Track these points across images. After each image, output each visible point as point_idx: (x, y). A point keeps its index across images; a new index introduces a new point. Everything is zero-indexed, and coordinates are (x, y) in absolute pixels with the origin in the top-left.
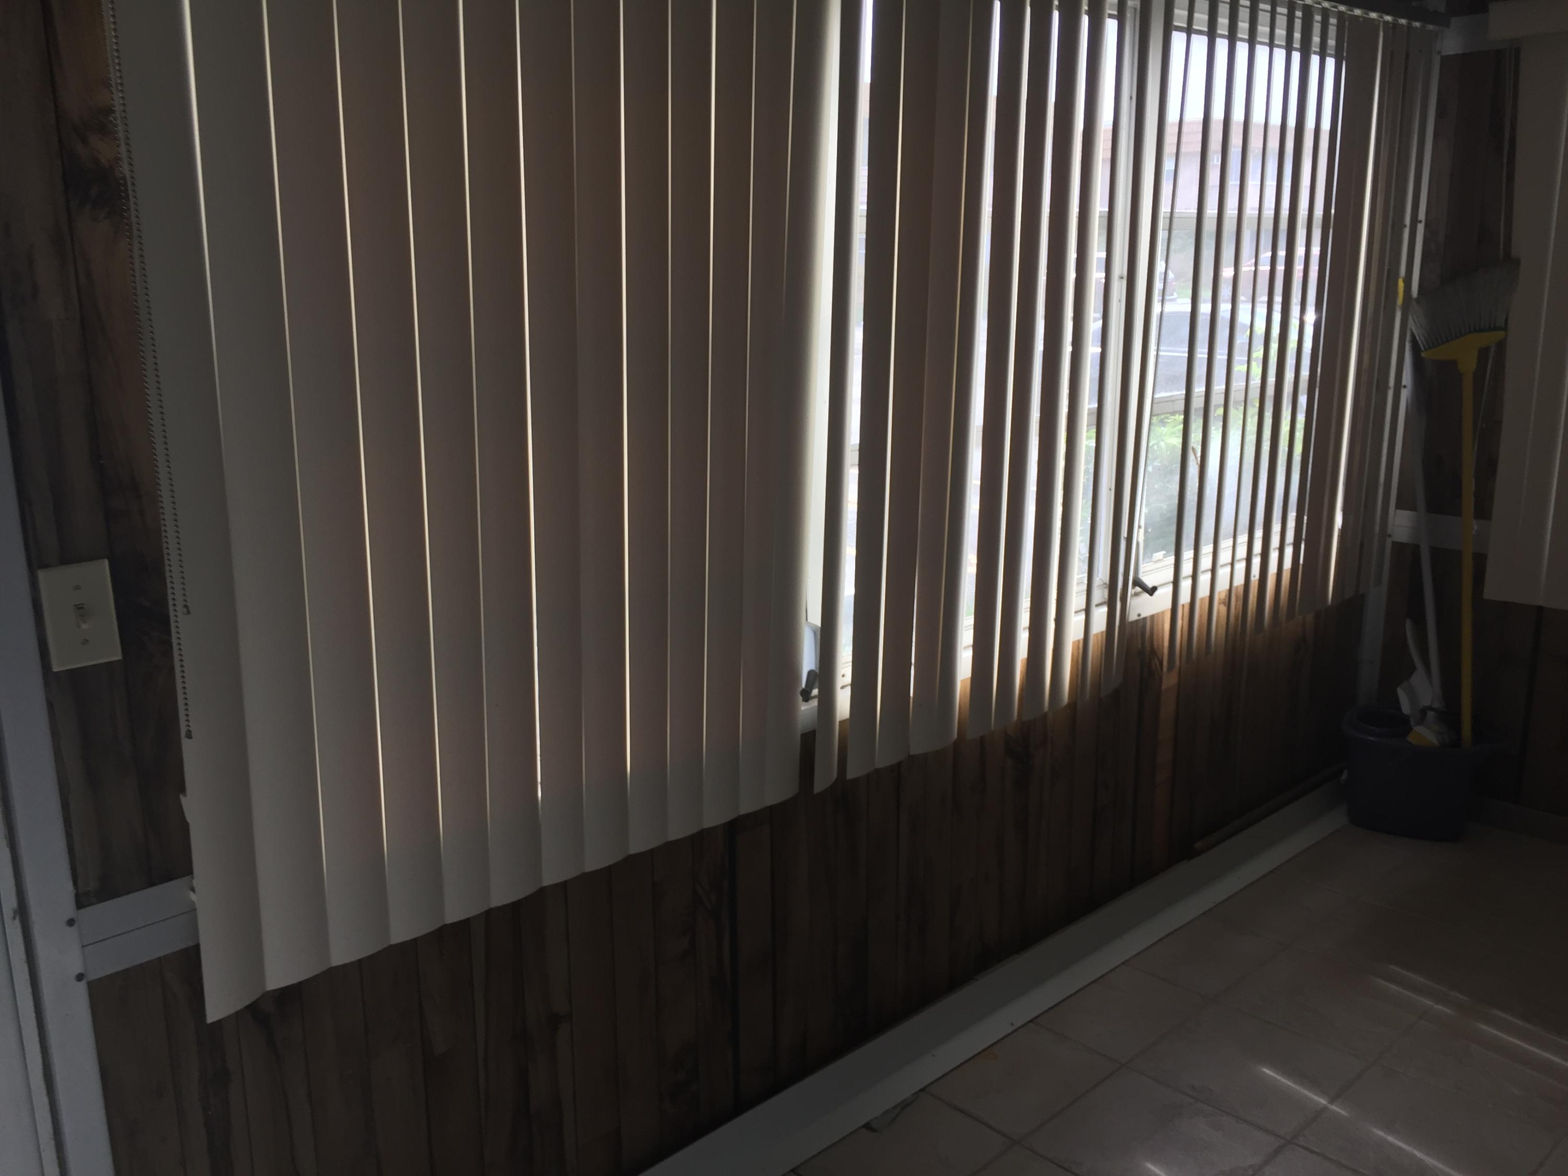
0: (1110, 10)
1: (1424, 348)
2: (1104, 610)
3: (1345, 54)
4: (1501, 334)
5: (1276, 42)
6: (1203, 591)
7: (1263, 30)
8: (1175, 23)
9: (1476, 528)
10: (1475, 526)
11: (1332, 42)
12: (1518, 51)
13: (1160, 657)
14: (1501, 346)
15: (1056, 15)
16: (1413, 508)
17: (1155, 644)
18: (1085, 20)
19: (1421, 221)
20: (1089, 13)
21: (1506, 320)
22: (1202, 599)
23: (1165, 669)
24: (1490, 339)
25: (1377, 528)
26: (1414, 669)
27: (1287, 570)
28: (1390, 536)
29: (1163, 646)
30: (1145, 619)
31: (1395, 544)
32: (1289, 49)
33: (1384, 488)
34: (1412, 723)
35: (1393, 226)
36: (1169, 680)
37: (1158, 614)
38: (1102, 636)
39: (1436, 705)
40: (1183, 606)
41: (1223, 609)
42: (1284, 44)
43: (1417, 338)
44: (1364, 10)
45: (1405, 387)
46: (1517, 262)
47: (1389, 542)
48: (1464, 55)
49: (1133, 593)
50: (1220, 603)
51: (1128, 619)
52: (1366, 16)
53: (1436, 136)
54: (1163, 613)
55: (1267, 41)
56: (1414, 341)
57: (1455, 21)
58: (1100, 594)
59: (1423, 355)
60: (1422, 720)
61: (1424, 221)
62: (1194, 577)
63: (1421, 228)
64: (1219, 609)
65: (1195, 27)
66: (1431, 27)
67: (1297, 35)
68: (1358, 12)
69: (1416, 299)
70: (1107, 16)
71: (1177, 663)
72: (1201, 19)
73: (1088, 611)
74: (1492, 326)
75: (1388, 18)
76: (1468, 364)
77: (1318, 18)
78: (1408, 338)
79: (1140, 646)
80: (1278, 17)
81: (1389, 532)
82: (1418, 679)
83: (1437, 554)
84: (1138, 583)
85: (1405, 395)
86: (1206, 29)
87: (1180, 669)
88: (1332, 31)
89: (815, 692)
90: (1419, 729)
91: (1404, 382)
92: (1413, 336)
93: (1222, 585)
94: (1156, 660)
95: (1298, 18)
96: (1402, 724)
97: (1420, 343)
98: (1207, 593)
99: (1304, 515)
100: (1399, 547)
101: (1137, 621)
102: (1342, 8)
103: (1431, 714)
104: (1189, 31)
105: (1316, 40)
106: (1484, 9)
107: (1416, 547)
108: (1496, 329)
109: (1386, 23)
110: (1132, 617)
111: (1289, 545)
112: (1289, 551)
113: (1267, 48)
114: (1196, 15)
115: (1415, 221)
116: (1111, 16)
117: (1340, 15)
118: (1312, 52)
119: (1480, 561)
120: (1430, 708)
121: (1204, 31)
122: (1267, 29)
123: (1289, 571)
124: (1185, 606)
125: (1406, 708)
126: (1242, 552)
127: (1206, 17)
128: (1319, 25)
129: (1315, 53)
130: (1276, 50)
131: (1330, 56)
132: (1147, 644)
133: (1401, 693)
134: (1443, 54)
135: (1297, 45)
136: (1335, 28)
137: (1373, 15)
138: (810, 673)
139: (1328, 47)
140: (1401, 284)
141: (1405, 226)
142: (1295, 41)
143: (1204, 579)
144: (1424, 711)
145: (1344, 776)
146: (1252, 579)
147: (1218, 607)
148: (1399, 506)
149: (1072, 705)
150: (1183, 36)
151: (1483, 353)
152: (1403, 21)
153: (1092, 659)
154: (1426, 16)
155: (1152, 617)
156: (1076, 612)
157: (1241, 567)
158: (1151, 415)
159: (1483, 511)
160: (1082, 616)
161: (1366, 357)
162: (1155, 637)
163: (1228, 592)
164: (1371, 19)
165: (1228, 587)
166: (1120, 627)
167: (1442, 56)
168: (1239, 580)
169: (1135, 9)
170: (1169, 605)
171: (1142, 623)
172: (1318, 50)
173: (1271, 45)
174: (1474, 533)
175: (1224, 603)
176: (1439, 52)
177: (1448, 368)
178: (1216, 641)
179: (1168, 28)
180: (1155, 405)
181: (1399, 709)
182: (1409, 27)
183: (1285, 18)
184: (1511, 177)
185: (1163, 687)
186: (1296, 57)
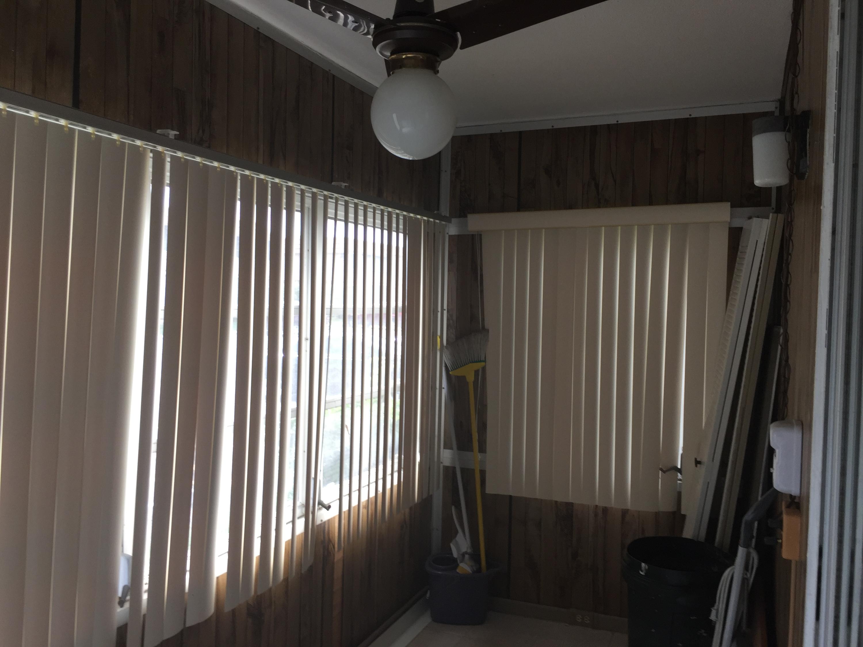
0: (297, 208)
1: (451, 370)
2: (303, 520)
3: (407, 232)
4: (483, 364)
5: (376, 226)
6: (355, 503)
7: (370, 220)
8: (329, 216)
9: (480, 457)
10: (479, 456)
11: (401, 227)
12: (481, 235)
13: (333, 542)
14: (484, 369)
15: (269, 209)
16: (451, 448)
17: (331, 535)
18: (284, 212)
19: (445, 310)
20: (287, 209)
21: (485, 358)
22: (354, 507)
23: (336, 549)
24: (479, 366)
25: (436, 460)
26: (457, 532)
27: (395, 486)
28: (442, 463)
29: (335, 537)
30: (325, 522)
31: (444, 466)
32: (382, 229)
33: (438, 438)
34: (459, 561)
35: (433, 312)
36: (338, 556)
37: (331, 519)
38: (302, 536)
39: (469, 551)
40: (345, 512)
41: (365, 511)
42: (380, 227)
43: (448, 365)
44: (415, 215)
45: (444, 388)
46: (488, 331)
47: (441, 466)
48: (458, 235)
49: (318, 508)
50: (363, 508)
51: (316, 523)
52: (416, 217)
53: (449, 271)
54: (334, 518)
55: (372, 225)
56: (446, 366)
57: (454, 220)
58: (300, 511)
59: (451, 373)
60: (462, 561)
61: (446, 309)
62: (350, 495)
63: (445, 312)
64: (363, 511)
65: (338, 218)
66: (444, 223)
67: (386, 223)
68: (412, 215)
69: (446, 346)
70: (295, 210)
71: (343, 545)
72: (341, 214)
73: (293, 522)
74: (479, 360)
75: (425, 218)
76: (470, 378)
77: (394, 216)
78: (444, 365)
79: (322, 538)
80: (376, 214)
81: (441, 460)
82: (460, 537)
83: (463, 470)
84: (321, 503)
85: (444, 392)
86: (344, 219)
87: (344, 548)
88: (401, 222)
89: (128, 598)
90: (462, 565)
91: (443, 386)
92: (446, 364)
93: (364, 498)
94: (331, 544)
95: (386, 215)
96: (453, 563)
97: (449, 368)
98: (357, 503)
99: (402, 455)
100: (446, 468)
101: (321, 524)
102: (405, 213)
103: (467, 556)
104: (336, 219)
105: (394, 225)
106: (465, 216)
107: (454, 468)
108: (481, 361)
109: (424, 220)
110: (318, 522)
111: (396, 471)
112: (396, 475)
113: (372, 228)
114: (339, 212)
115: (442, 309)
116: (297, 211)
117: (404, 216)
118: (393, 231)
119: (483, 473)
120: (466, 553)
121: (343, 220)
122: (372, 220)
123: (397, 486)
124: (346, 512)
125: (455, 554)
126: (373, 479)
127: (343, 213)
128: (395, 219)
129: (394, 231)
130: (376, 229)
131: (401, 232)
132: (326, 536)
133: (452, 546)
134: (450, 234)
135: (386, 227)
136: (402, 220)
137: (419, 217)
138: (125, 587)
139: (400, 229)
140: (439, 339)
141: (438, 312)
142: (385, 226)
143: (355, 496)
144: (463, 555)
145: (428, 595)
146: (379, 493)
147: (363, 510)
148: (444, 448)
149: (286, 579)
150: (333, 221)
151: (477, 372)
152: (432, 220)
153: (297, 550)
154: (442, 218)
155: (329, 520)
156: (287, 523)
157: (373, 486)
158: (325, 409)
159: (482, 449)
160: (291, 525)
161: (426, 375)
162: (330, 532)
163: (367, 501)
164: (417, 218)
165: (367, 499)
166: (311, 529)
167: (449, 235)
168: (372, 494)
169: (309, 208)
170: (337, 513)
171: (323, 525)
172: (395, 230)
173: (374, 227)
174: (479, 460)
175: (365, 508)
176: (448, 233)
177: (462, 380)
178: (362, 531)
179: (325, 218)
180: (326, 404)
181: (452, 554)
182: (434, 222)
183: (380, 215)
184: (482, 291)
185: (336, 560)
186: (386, 232)
